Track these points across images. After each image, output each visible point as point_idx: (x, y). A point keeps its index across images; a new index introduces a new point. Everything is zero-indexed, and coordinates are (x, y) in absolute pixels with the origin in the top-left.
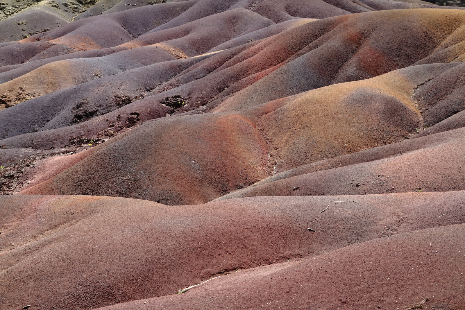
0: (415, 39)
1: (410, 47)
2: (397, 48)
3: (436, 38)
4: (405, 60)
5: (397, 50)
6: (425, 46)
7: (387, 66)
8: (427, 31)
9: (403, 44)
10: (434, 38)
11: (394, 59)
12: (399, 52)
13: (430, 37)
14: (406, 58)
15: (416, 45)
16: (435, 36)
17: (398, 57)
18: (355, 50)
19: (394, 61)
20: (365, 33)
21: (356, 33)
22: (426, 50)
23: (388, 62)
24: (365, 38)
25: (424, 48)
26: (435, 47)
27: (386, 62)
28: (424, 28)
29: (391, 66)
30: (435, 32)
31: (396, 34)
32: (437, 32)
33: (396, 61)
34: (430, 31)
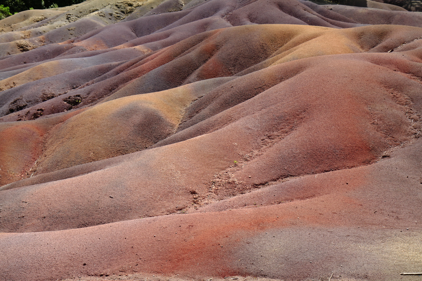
0: (251, 51)
1: (245, 58)
2: (235, 59)
3: (269, 50)
4: (238, 69)
5: (234, 61)
6: (258, 57)
7: (222, 75)
8: (264, 44)
9: (241, 55)
10: (268, 50)
11: (230, 69)
12: (236, 62)
13: (265, 50)
14: (239, 67)
15: (251, 56)
16: (269, 49)
17: (234, 66)
18: (207, 59)
19: (230, 70)
20: (219, 45)
21: (212, 45)
22: (258, 60)
23: (224, 71)
24: (218, 49)
25: (257, 59)
26: (266, 58)
27: (222, 71)
28: (262, 42)
29: (226, 74)
30: (270, 45)
31: (238, 47)
32: (271, 45)
33: (231, 70)
34: (266, 44)
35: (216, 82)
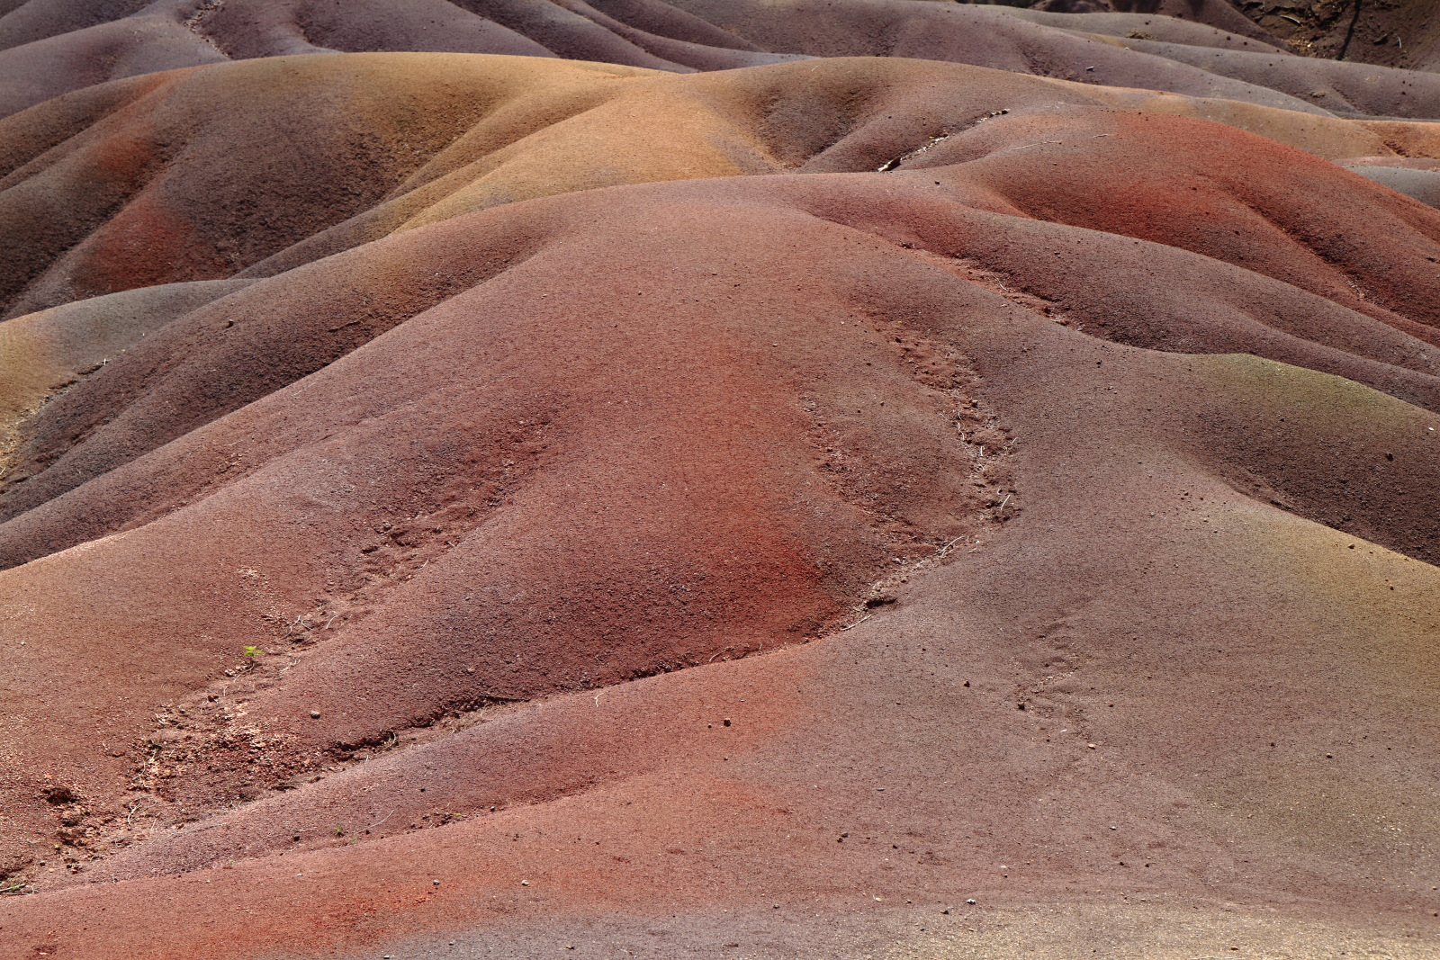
0: (312, 169)
1: (287, 197)
2: (242, 202)
3: (391, 165)
4: (257, 248)
5: (239, 210)
6: (344, 195)
7: (188, 271)
8: (366, 139)
9: (267, 186)
10: (385, 165)
11: (220, 244)
12: (247, 215)
13: (372, 162)
14: (262, 239)
15: (312, 189)
16: (389, 157)
17: (238, 234)
18: (115, 204)
19: (219, 250)
20: (168, 141)
21: (136, 144)
22: (342, 208)
23: (196, 256)
24: (163, 161)
25: (338, 202)
26: (379, 198)
27: (187, 255)
28: (357, 129)
29: (205, 267)
30: (394, 141)
31: (255, 150)
32: (399, 141)
33: (225, 249)
34: (375, 139)
35: (157, 303)
